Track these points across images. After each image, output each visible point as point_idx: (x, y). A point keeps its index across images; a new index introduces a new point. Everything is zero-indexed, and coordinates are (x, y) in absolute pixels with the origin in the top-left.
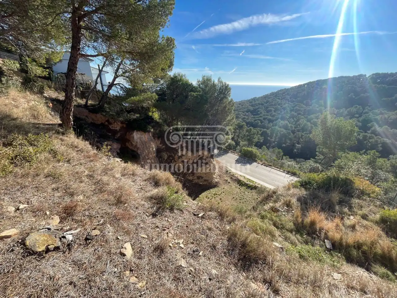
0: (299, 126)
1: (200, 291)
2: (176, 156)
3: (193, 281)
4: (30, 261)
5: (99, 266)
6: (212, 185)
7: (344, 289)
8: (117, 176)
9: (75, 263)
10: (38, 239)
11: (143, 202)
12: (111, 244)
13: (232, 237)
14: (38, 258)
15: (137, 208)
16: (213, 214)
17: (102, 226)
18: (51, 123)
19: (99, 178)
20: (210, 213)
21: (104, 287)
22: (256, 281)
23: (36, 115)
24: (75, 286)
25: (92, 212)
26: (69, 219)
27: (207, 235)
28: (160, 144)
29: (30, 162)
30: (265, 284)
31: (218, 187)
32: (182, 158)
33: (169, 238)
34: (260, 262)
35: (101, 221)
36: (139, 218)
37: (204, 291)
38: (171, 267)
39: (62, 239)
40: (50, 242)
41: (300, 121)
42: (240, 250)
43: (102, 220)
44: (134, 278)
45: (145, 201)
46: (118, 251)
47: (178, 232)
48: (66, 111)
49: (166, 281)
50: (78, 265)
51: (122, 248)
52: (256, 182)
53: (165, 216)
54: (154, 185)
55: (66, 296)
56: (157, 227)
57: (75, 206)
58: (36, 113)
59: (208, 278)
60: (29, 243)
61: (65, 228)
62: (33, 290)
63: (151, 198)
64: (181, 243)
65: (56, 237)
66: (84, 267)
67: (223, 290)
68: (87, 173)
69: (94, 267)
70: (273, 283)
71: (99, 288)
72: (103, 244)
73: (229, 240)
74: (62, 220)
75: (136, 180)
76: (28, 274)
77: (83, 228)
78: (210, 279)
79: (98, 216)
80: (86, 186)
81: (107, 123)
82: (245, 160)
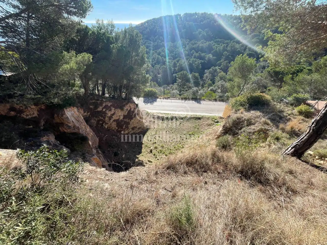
2: (107, 118)
6: (145, 129)
28: (84, 112)
31: (150, 129)
32: (112, 118)
82: (150, 100)
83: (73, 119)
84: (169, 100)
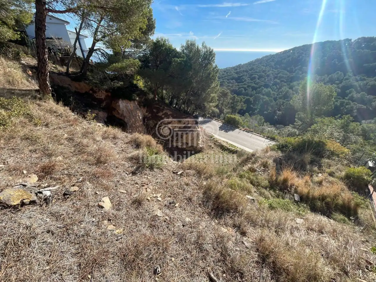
0: (281, 94)
1: (173, 235)
3: (168, 227)
4: (4, 214)
5: (77, 217)
7: (304, 230)
8: (98, 139)
9: (52, 214)
10: (12, 194)
11: (123, 162)
12: (89, 198)
13: (207, 190)
14: (14, 211)
15: (117, 167)
16: (192, 172)
17: (81, 183)
18: (28, 89)
19: (79, 140)
20: (189, 171)
21: (81, 233)
22: (226, 226)
23: (11, 81)
24: (53, 234)
25: (71, 171)
26: (47, 178)
27: (184, 190)
28: (146, 112)
29: (5, 125)
30: (234, 229)
31: (202, 152)
33: (148, 192)
34: (232, 211)
35: (79, 179)
36: (119, 176)
37: (177, 235)
38: (147, 216)
39: (38, 194)
40: (25, 197)
41: (283, 89)
42: (214, 201)
43: (82, 178)
44: (112, 226)
45: (126, 162)
46: (97, 204)
47: (156, 188)
48: (41, 76)
49: (142, 228)
50: (56, 216)
51: (100, 201)
52: (238, 146)
53: (145, 174)
54: (135, 148)
55: (44, 242)
56: (137, 183)
57: (53, 166)
58: (11, 79)
59: (182, 224)
60: (3, 198)
61: (43, 185)
62: (9, 238)
63: (131, 159)
64: (158, 197)
65: (31, 193)
66: (62, 217)
67: (195, 234)
68: (66, 136)
69: (72, 217)
70: (242, 227)
71: (76, 235)
72: (81, 198)
73: (205, 193)
74: (40, 178)
75: (117, 142)
76: (4, 224)
77: (61, 185)
78: (183, 226)
79: (77, 175)
80: (66, 148)
81: (91, 92)
82: (228, 127)
84: (250, 134)
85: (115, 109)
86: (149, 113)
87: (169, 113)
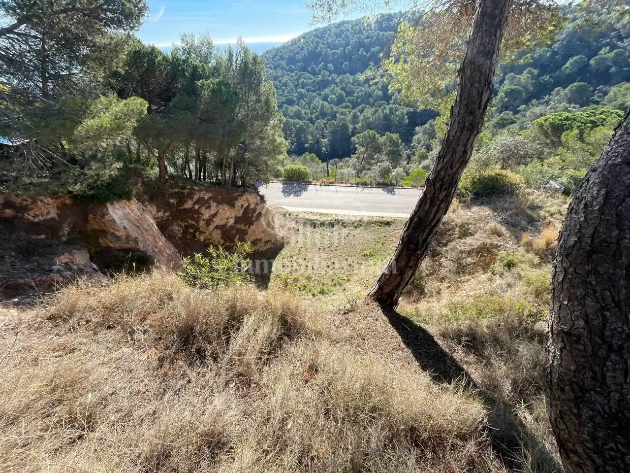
28: (158, 211)
31: (288, 243)
32: (213, 222)
82: (295, 187)
83: (126, 223)
84: (331, 188)
85: (104, 232)
86: (165, 211)
87: (206, 198)
